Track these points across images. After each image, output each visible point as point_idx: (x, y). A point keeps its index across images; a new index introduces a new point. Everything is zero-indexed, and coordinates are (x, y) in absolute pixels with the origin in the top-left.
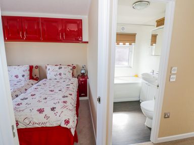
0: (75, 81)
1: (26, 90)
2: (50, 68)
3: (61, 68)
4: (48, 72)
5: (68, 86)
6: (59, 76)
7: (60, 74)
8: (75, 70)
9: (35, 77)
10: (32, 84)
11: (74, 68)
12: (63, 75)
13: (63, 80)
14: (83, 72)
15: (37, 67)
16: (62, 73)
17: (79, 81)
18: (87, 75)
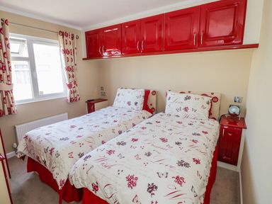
0: (214, 128)
1: (134, 125)
2: (172, 96)
3: (189, 98)
4: (168, 102)
5: (196, 138)
6: (183, 111)
7: (186, 109)
8: (216, 105)
9: (150, 107)
10: (144, 118)
11: (215, 100)
12: (190, 112)
13: (189, 121)
14: (234, 110)
15: (154, 93)
16: (190, 108)
17: (221, 129)
18: (243, 119)
